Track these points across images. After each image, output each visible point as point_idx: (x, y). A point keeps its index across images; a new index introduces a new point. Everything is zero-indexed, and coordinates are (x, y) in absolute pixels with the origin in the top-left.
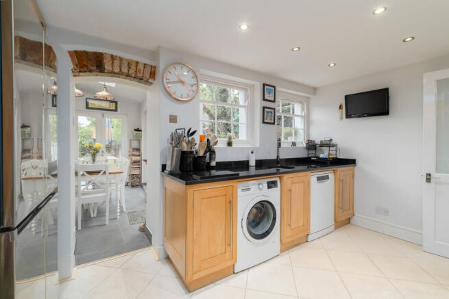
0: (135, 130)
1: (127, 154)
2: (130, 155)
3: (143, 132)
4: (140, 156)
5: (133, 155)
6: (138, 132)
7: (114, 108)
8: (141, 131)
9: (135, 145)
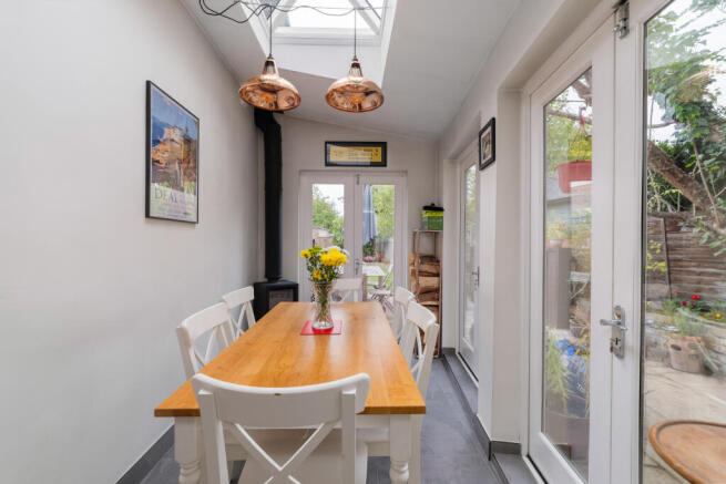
0: (426, 208)
1: (406, 270)
2: (413, 272)
3: (445, 214)
4: (438, 275)
5: (422, 273)
6: (434, 214)
7: (379, 159)
8: (441, 209)
9: (425, 246)
